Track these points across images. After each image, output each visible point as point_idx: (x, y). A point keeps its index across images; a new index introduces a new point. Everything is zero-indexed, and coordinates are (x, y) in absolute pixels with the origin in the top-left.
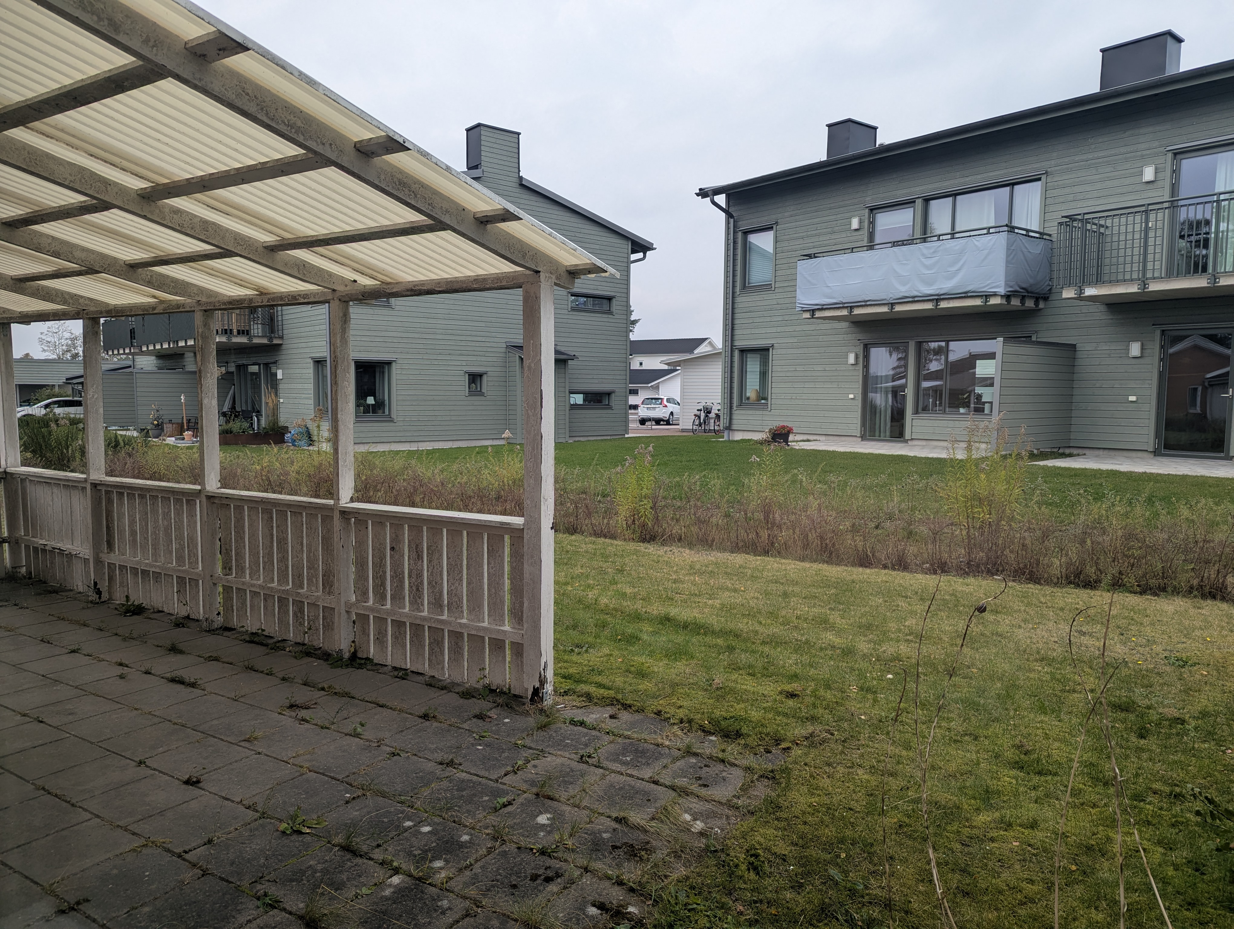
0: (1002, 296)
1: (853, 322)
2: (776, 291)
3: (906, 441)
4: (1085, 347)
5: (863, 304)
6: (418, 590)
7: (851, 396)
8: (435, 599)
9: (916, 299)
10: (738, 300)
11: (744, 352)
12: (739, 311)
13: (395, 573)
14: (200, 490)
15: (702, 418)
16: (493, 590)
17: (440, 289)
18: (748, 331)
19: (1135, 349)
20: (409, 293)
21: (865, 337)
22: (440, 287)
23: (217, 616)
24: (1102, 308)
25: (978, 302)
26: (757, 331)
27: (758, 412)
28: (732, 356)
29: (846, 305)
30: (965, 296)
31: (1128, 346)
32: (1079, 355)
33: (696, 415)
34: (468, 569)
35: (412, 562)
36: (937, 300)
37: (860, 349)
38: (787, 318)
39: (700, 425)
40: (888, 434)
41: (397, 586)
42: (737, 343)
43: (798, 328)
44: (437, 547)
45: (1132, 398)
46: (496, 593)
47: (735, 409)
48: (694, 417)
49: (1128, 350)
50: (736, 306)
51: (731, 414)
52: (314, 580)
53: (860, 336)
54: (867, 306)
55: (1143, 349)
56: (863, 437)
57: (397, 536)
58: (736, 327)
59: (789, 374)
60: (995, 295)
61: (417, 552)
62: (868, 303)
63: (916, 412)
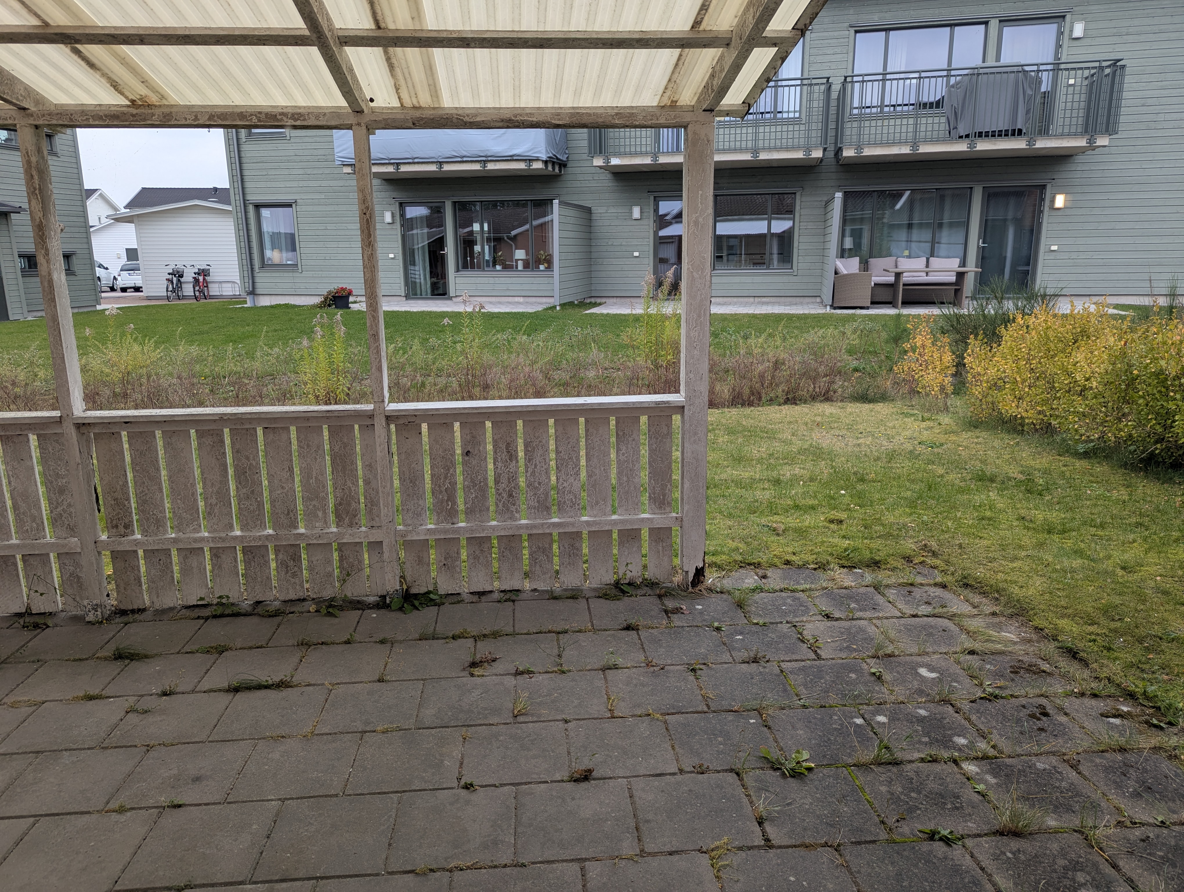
0: (543, 161)
1: (385, 180)
2: (292, 140)
3: (450, 298)
4: (598, 210)
5: (411, 161)
6: (510, 495)
7: (391, 256)
8: (538, 502)
9: (465, 159)
10: (244, 147)
11: (258, 207)
12: (248, 161)
13: (472, 481)
14: (61, 417)
15: (175, 282)
16: (625, 479)
17: (561, 123)
18: (263, 185)
19: (636, 212)
20: (501, 124)
21: (402, 196)
22: (559, 120)
23: (107, 598)
24: (609, 176)
25: (522, 166)
26: (273, 184)
27: (286, 274)
28: (246, 212)
29: (392, 161)
30: (511, 159)
31: (631, 209)
32: (594, 217)
33: (168, 280)
34: (588, 459)
35: (500, 465)
36: (485, 162)
37: (396, 208)
38: (309, 171)
39: (173, 291)
40: (429, 291)
41: (476, 497)
42: (249, 197)
43: (324, 183)
44: (540, 442)
45: (636, 254)
46: (628, 481)
47: (257, 271)
48: (166, 282)
49: (631, 213)
50: (243, 155)
51: (253, 277)
52: (320, 514)
53: (395, 195)
54: (414, 163)
55: (641, 212)
56: (407, 297)
57: (474, 437)
58: (246, 179)
59: (318, 233)
60: (537, 159)
61: (508, 452)
62: (416, 160)
63: (458, 270)
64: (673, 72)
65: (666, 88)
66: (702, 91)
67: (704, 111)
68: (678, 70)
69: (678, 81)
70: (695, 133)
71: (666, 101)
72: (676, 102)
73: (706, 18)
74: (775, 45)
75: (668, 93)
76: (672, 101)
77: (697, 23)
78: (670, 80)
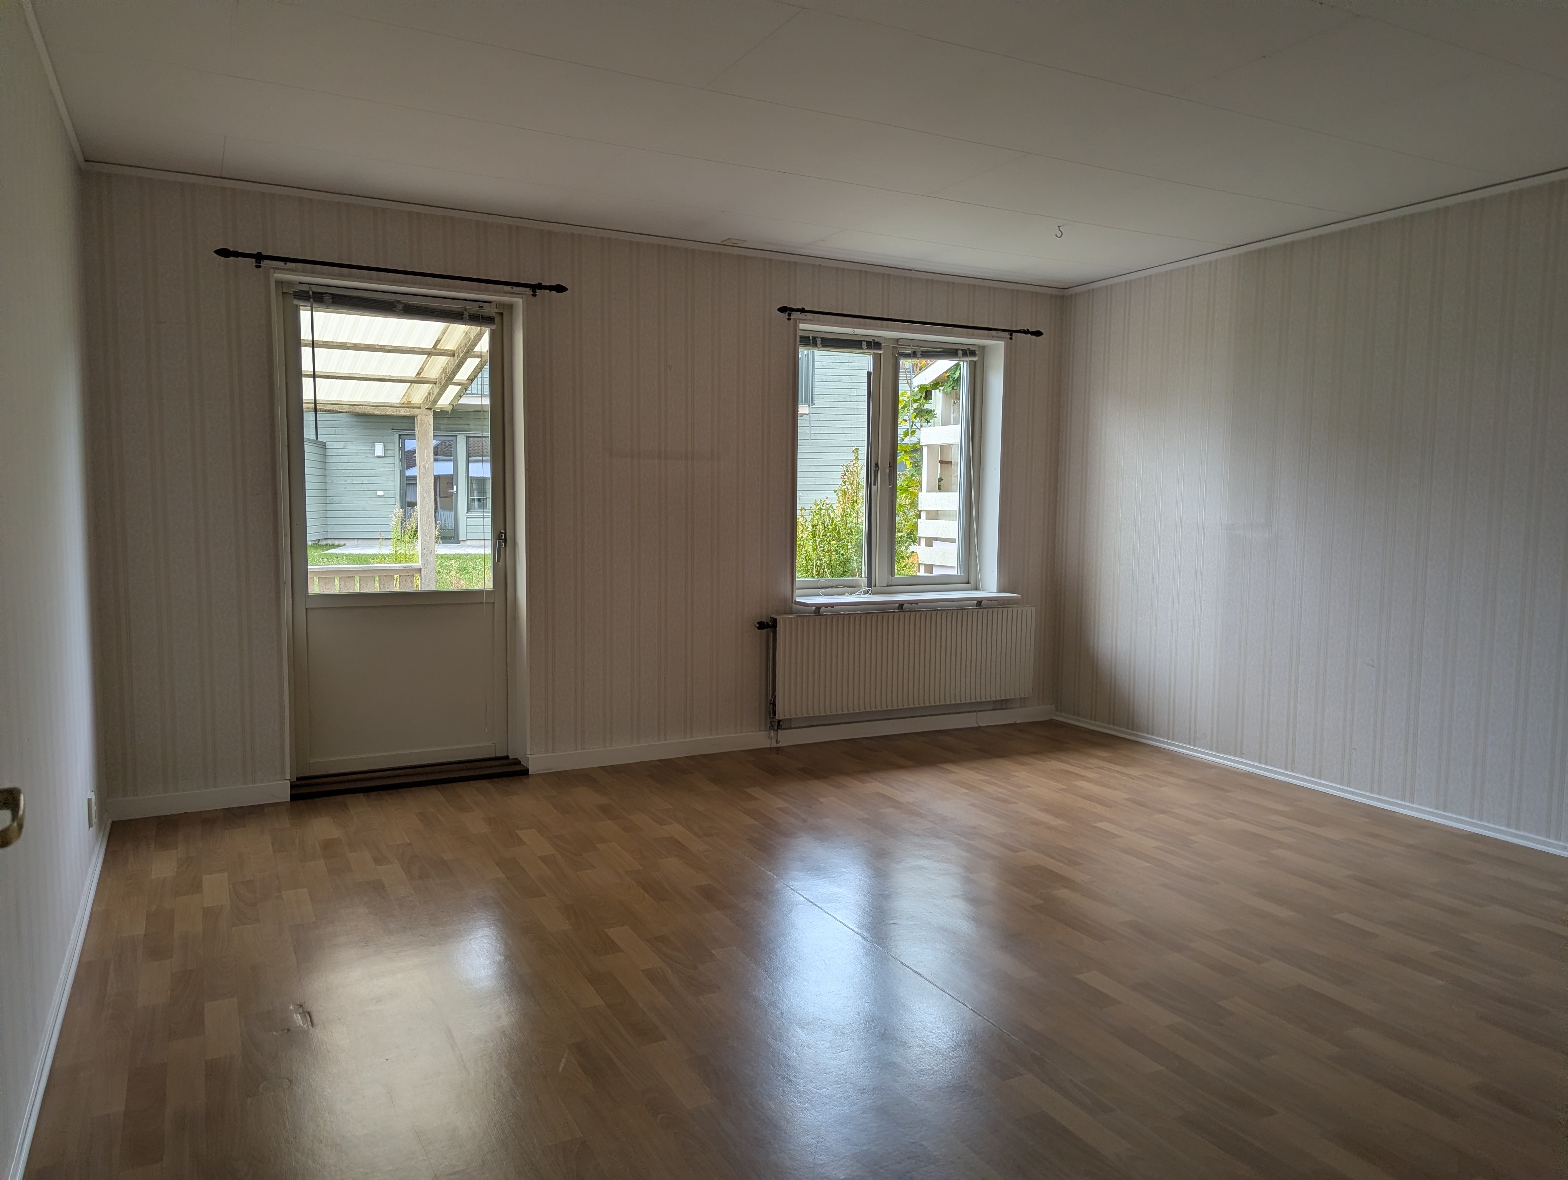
4: (334, 446)
19: (379, 449)
31: (373, 446)
32: (329, 452)
45: (380, 493)
49: (373, 450)
55: (385, 450)
64: (408, 390)
65: (404, 395)
66: (425, 399)
67: (426, 409)
68: (411, 389)
69: (411, 393)
70: (421, 420)
71: (404, 400)
72: (411, 402)
73: (423, 373)
74: (459, 385)
75: (406, 397)
76: (408, 401)
77: (418, 374)
78: (406, 392)
